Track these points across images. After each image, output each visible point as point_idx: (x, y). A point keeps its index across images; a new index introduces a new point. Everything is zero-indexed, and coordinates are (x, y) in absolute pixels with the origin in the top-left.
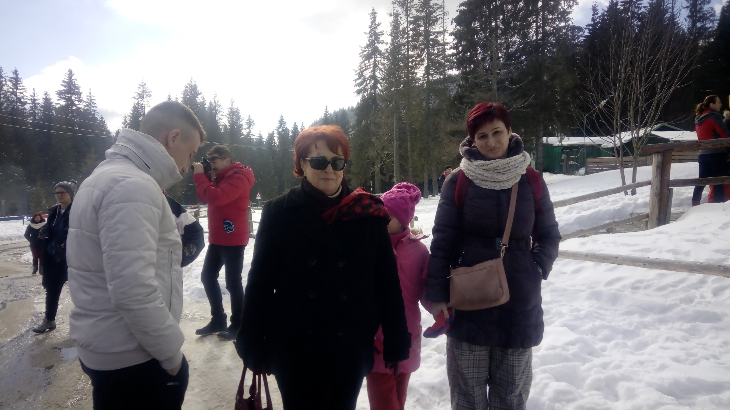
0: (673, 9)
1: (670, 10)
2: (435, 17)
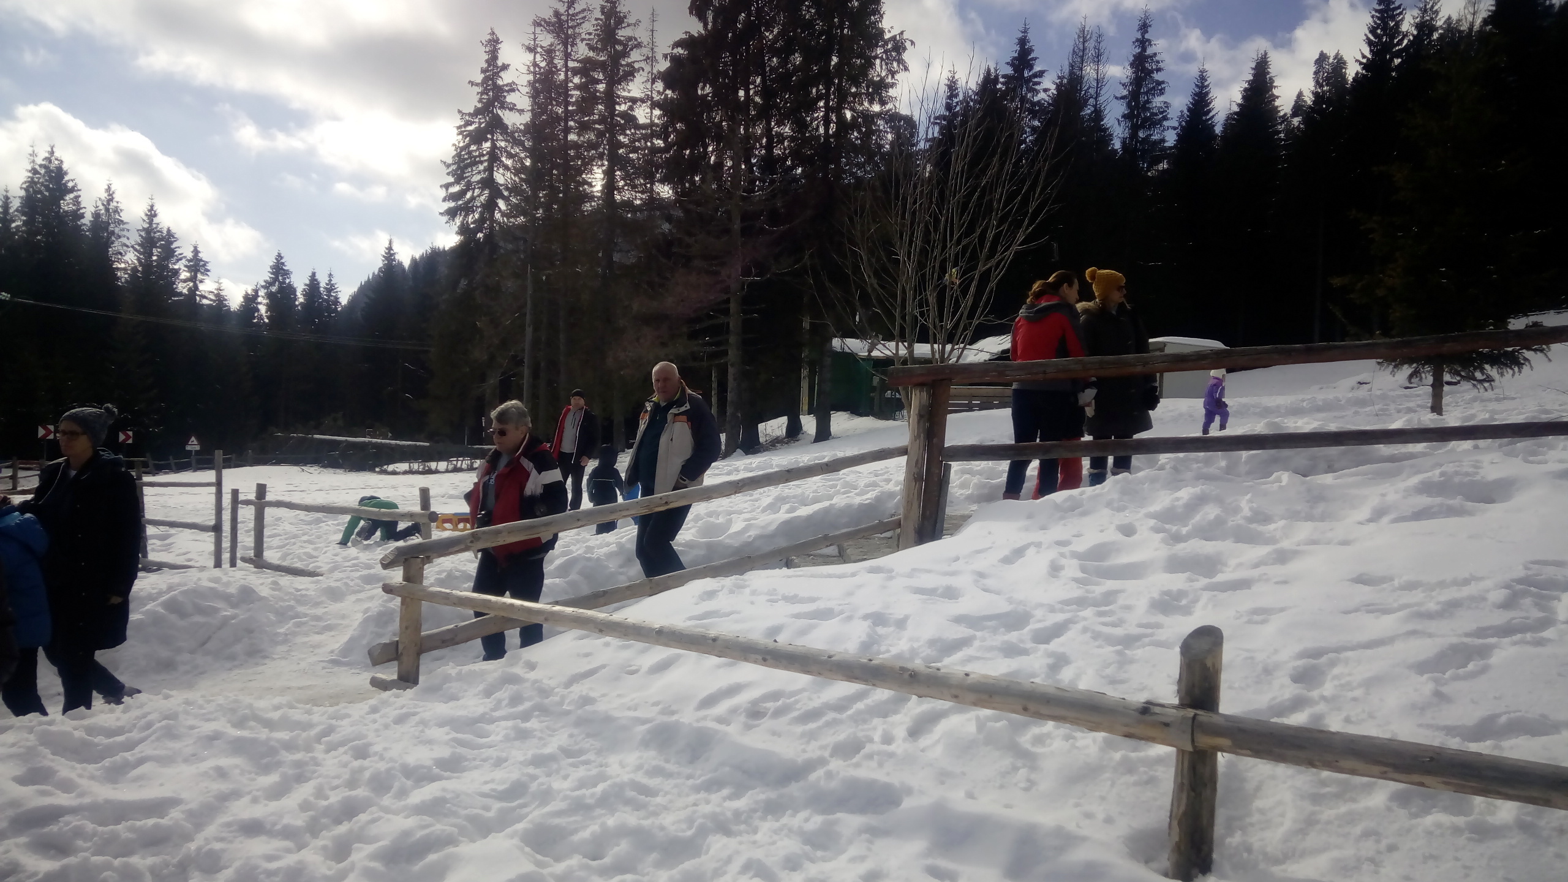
0: (1096, 99)
1: (1092, 101)
2: (629, 65)
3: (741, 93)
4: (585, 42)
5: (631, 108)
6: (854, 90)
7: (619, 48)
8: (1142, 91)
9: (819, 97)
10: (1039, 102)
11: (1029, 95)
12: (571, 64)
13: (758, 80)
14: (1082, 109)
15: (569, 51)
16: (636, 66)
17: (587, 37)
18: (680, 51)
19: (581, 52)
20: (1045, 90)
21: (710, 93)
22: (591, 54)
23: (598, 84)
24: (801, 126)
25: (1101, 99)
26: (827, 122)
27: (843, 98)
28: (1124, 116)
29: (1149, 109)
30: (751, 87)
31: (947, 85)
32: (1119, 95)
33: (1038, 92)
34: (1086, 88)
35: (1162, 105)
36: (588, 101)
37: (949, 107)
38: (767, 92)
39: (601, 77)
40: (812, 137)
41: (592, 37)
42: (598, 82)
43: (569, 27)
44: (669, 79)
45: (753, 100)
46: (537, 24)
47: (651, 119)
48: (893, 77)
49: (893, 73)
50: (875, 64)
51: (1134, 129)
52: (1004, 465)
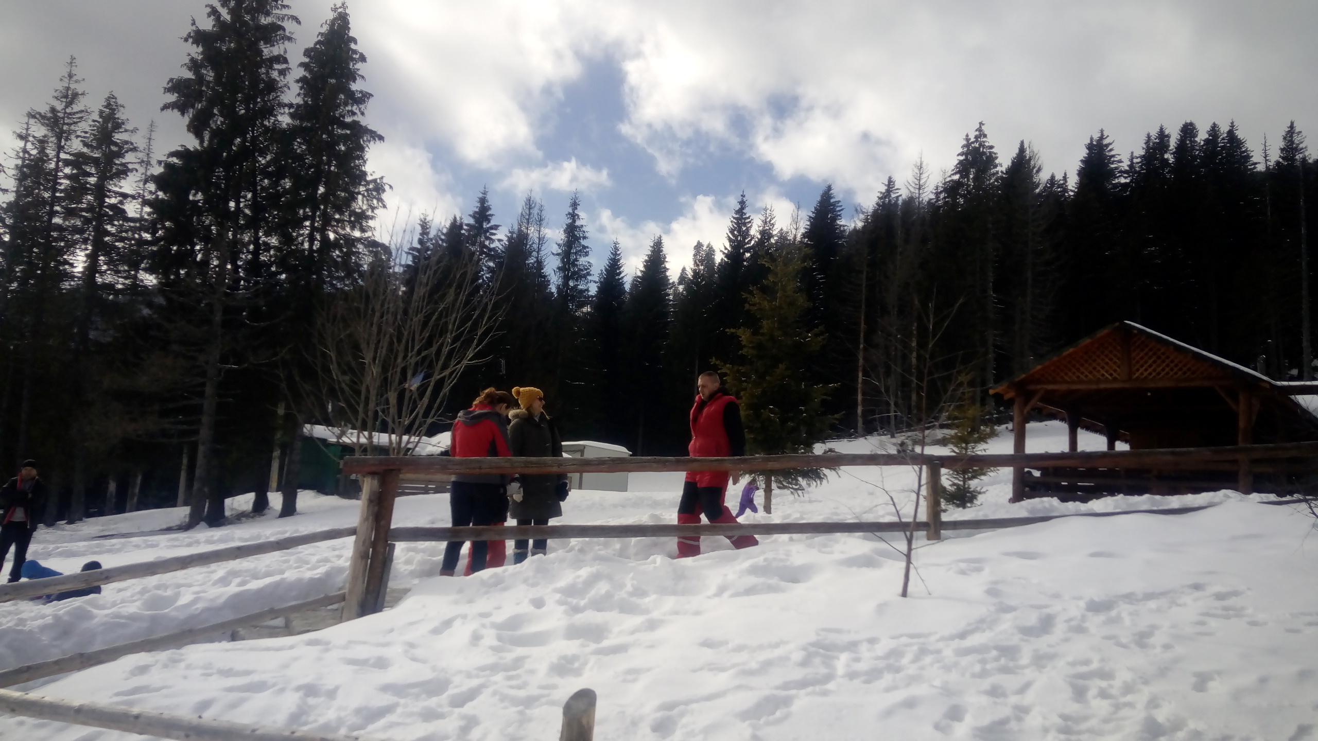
0: (538, 252)
1: (534, 254)
2: (124, 165)
3: (232, 204)
4: (80, 139)
5: (121, 202)
6: (337, 216)
7: (114, 148)
8: (572, 251)
9: (306, 218)
10: (494, 248)
11: (487, 243)
12: (63, 156)
13: (249, 196)
14: (527, 259)
15: (63, 144)
16: (130, 166)
17: (83, 134)
18: (175, 160)
19: (74, 147)
20: (499, 240)
21: (201, 200)
22: (85, 150)
23: (89, 177)
24: (287, 240)
25: (542, 253)
26: (312, 239)
27: (327, 221)
28: (559, 268)
29: (577, 265)
30: (242, 200)
31: (420, 224)
32: (555, 252)
33: (492, 241)
34: (530, 243)
35: (586, 263)
36: (78, 190)
37: (421, 242)
38: (255, 205)
39: (93, 171)
40: (297, 250)
41: (88, 135)
42: (90, 175)
43: (64, 124)
44: (161, 182)
45: (243, 212)
46: (31, 115)
47: (140, 214)
48: (373, 211)
49: (373, 208)
50: (357, 199)
51: (566, 279)
52: (443, 545)
